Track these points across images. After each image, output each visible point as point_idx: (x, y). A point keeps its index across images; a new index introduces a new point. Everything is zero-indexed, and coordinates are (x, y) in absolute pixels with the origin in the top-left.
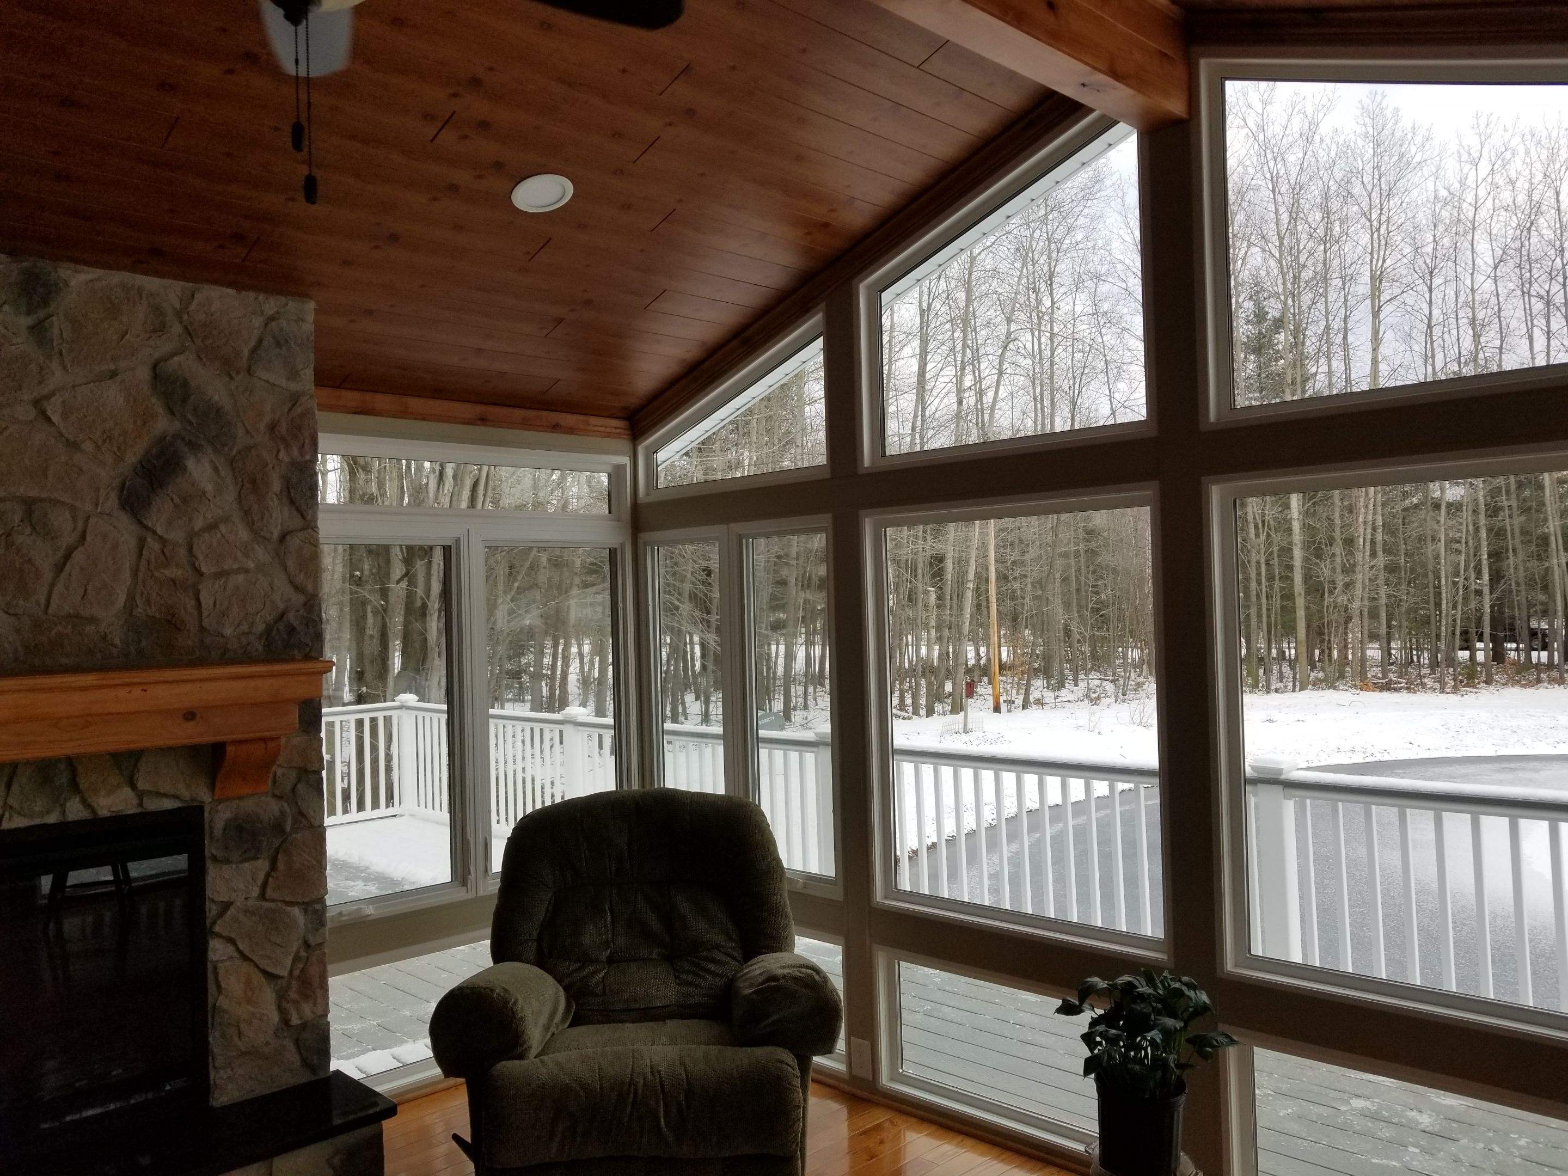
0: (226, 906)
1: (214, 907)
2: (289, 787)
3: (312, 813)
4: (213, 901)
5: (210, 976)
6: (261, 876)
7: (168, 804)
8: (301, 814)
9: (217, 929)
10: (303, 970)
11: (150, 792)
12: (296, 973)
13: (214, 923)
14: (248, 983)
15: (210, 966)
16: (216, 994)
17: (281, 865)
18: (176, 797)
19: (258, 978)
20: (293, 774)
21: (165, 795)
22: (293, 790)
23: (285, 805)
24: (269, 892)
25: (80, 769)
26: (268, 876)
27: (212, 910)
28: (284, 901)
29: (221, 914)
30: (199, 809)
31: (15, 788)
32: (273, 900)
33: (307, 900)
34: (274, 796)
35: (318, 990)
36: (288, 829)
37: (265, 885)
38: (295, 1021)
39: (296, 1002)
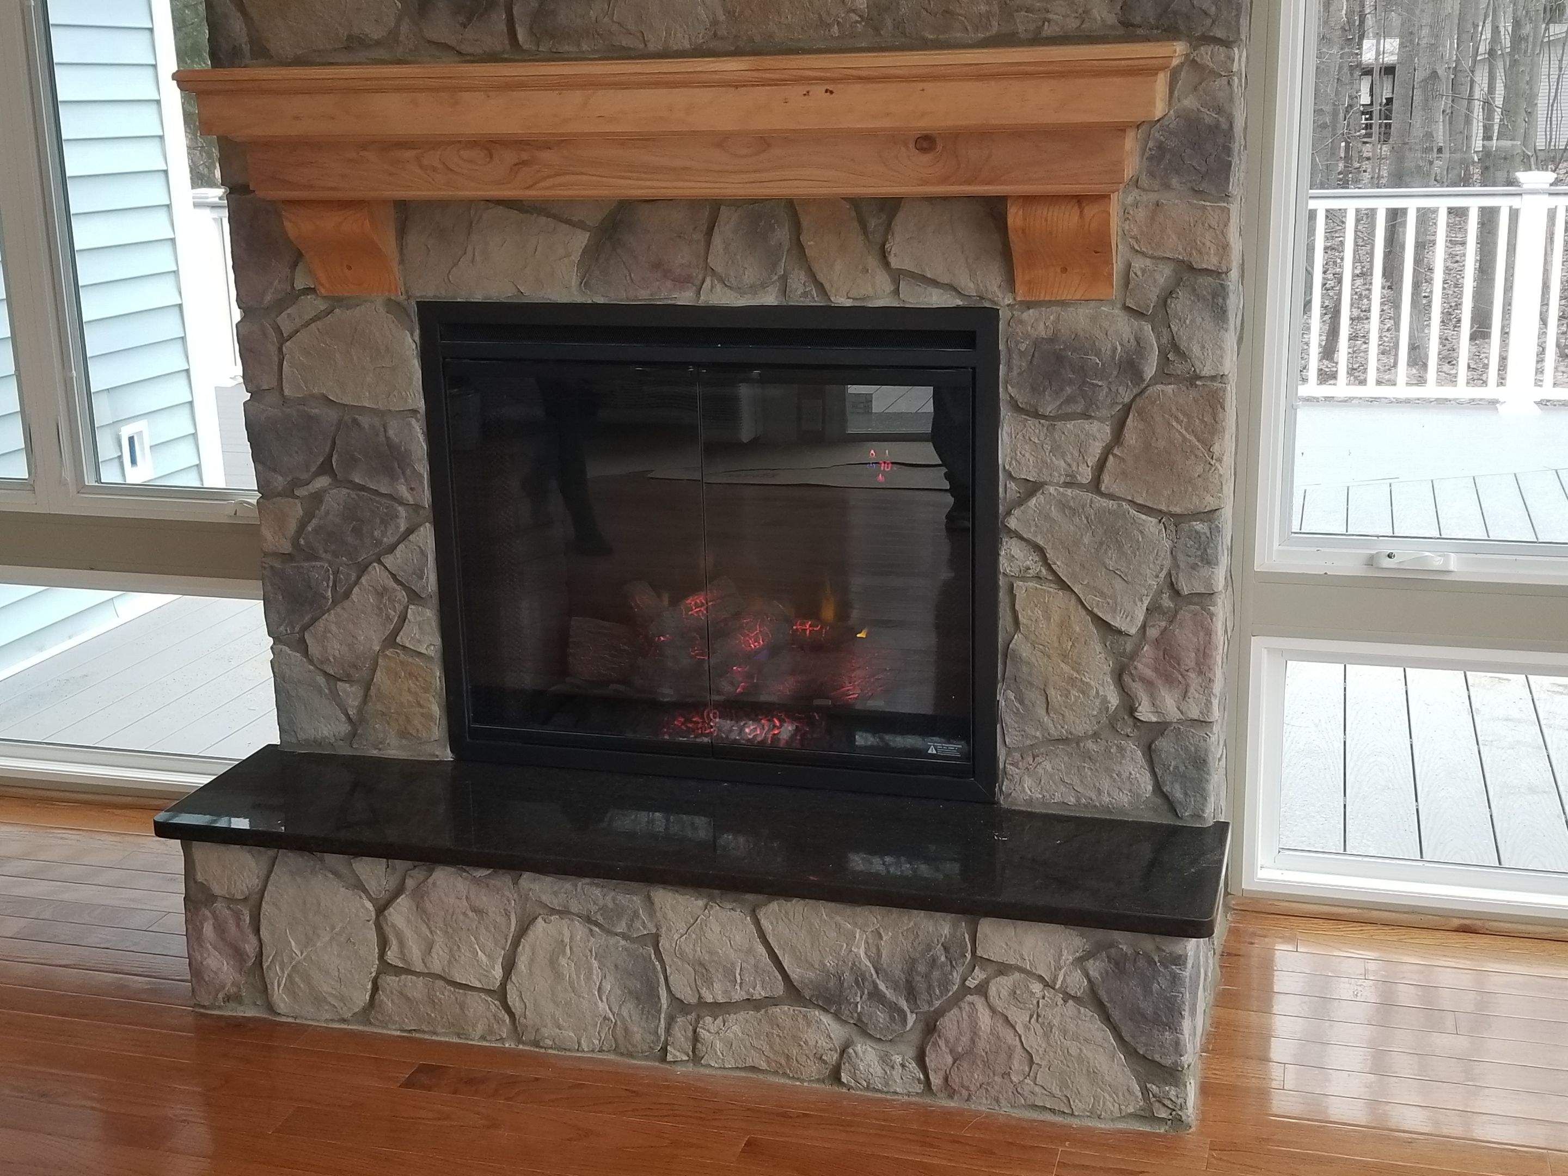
0: (1032, 488)
1: (1012, 485)
2: (1153, 295)
3: (1196, 350)
4: (1010, 476)
5: (1002, 595)
6: (1096, 449)
7: (937, 299)
8: (1175, 347)
9: (1012, 523)
10: (1164, 631)
11: (912, 275)
12: (1153, 633)
13: (1009, 513)
14: (1064, 624)
15: (1002, 581)
16: (1010, 628)
17: (1131, 436)
18: (952, 288)
19: (1081, 624)
20: (1164, 273)
21: (934, 283)
22: (1164, 302)
23: (1148, 328)
24: (1106, 479)
25: (805, 222)
26: (1107, 452)
27: (1007, 490)
28: (1131, 502)
29: (1021, 501)
30: (992, 315)
31: (717, 240)
32: (1111, 497)
33: (1177, 510)
34: (1127, 308)
35: (1192, 675)
36: (1150, 370)
37: (1101, 466)
38: (1145, 713)
39: (1149, 684)
